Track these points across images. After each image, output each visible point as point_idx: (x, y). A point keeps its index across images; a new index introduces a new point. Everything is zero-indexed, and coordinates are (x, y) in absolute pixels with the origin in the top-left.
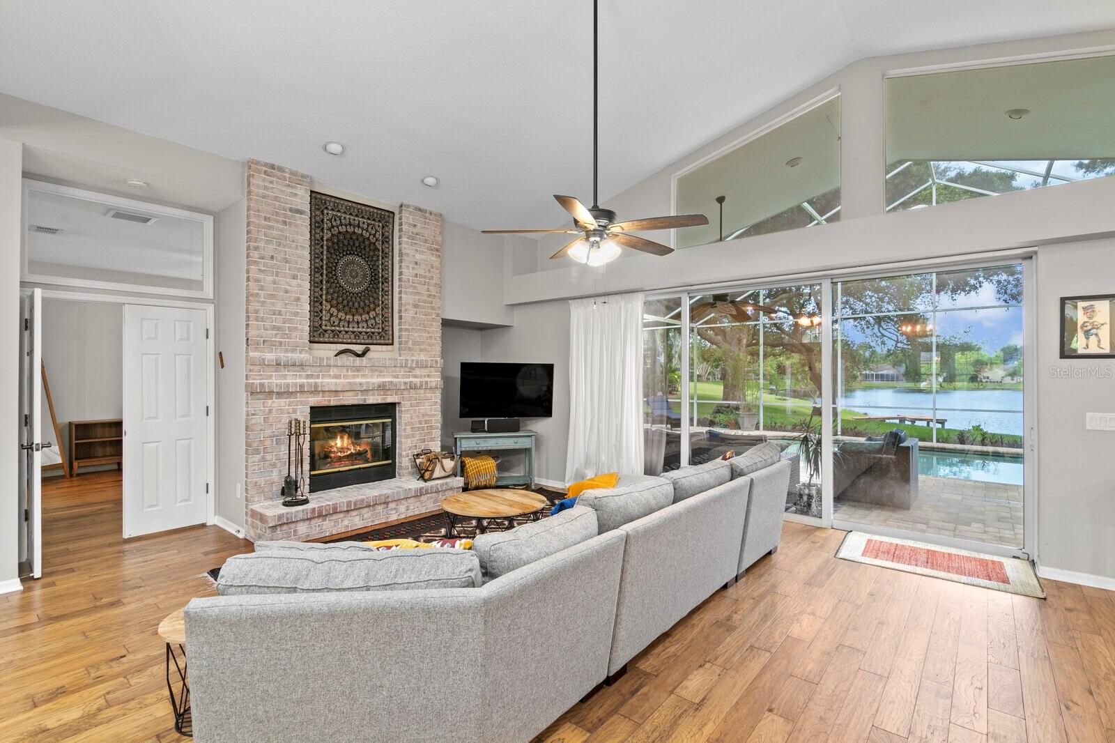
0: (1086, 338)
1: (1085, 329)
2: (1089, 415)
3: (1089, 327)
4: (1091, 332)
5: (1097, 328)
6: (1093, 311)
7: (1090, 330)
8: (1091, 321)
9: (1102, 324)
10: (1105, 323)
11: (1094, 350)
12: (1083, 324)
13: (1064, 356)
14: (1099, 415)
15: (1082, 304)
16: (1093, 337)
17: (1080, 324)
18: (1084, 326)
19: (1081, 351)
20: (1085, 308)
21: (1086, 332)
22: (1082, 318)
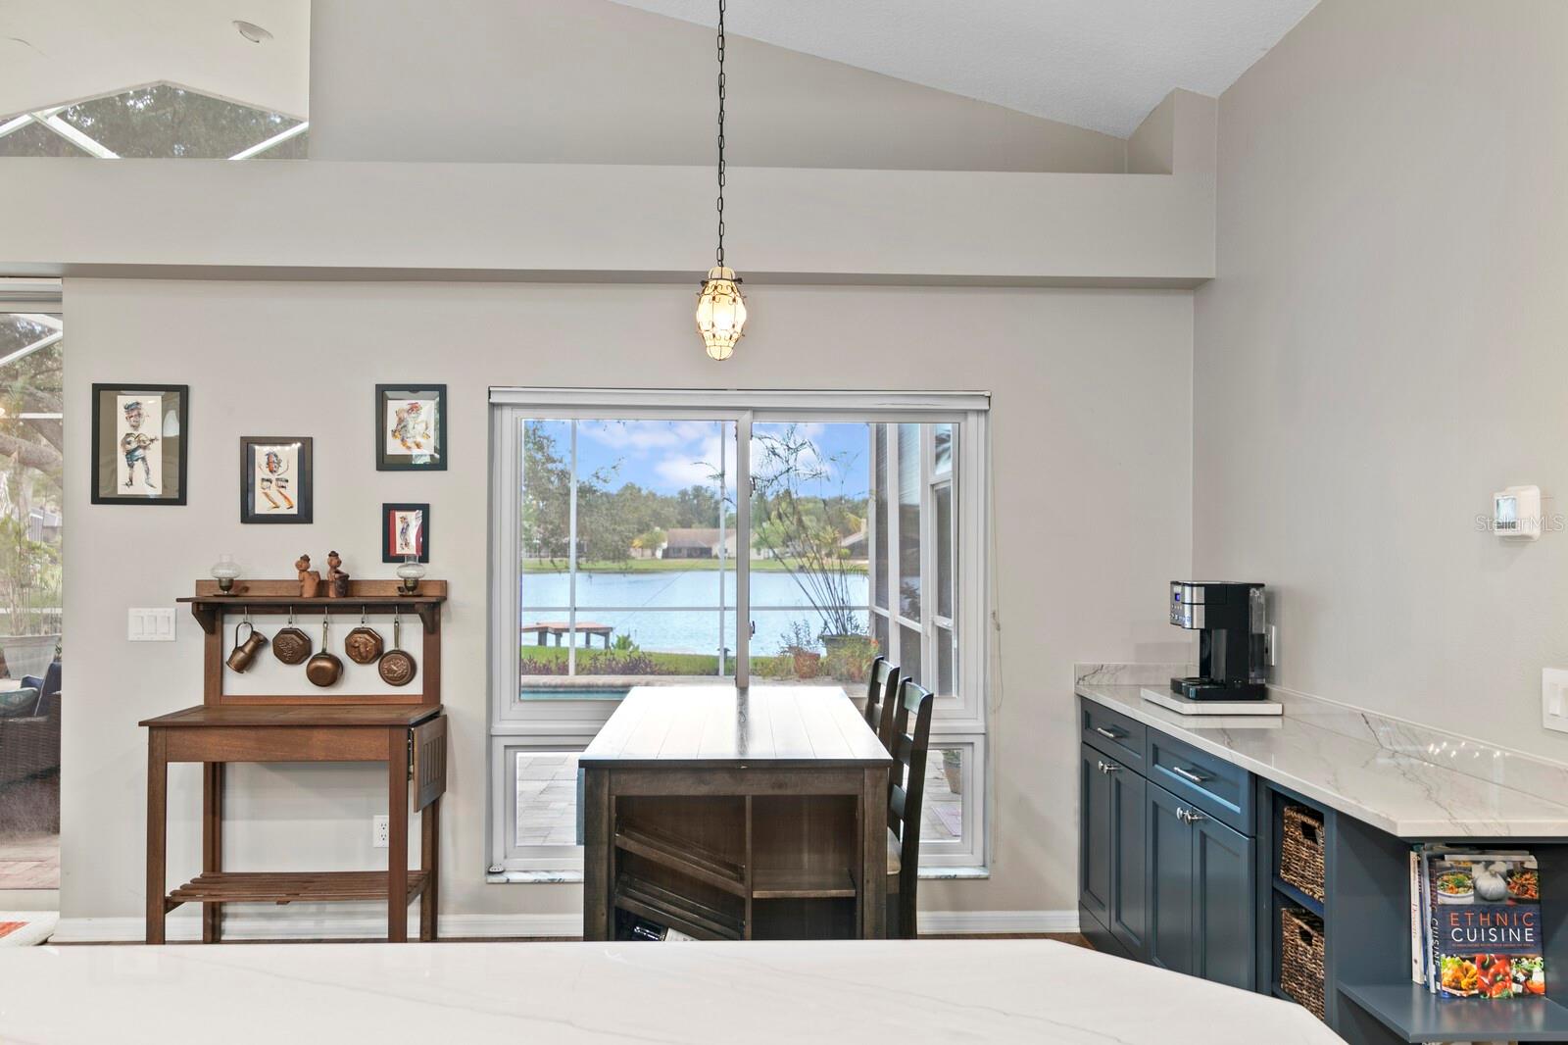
0: (129, 465)
1: (129, 447)
2: (132, 611)
3: (134, 445)
4: (137, 453)
5: (145, 448)
6: (139, 415)
7: (135, 450)
8: (136, 433)
9: (152, 440)
10: (156, 439)
11: (140, 489)
12: (125, 438)
13: (97, 499)
14: (146, 612)
15: (124, 400)
16: (138, 465)
17: (120, 437)
18: (126, 442)
19: (122, 490)
20: (128, 408)
21: (130, 454)
22: (123, 427)
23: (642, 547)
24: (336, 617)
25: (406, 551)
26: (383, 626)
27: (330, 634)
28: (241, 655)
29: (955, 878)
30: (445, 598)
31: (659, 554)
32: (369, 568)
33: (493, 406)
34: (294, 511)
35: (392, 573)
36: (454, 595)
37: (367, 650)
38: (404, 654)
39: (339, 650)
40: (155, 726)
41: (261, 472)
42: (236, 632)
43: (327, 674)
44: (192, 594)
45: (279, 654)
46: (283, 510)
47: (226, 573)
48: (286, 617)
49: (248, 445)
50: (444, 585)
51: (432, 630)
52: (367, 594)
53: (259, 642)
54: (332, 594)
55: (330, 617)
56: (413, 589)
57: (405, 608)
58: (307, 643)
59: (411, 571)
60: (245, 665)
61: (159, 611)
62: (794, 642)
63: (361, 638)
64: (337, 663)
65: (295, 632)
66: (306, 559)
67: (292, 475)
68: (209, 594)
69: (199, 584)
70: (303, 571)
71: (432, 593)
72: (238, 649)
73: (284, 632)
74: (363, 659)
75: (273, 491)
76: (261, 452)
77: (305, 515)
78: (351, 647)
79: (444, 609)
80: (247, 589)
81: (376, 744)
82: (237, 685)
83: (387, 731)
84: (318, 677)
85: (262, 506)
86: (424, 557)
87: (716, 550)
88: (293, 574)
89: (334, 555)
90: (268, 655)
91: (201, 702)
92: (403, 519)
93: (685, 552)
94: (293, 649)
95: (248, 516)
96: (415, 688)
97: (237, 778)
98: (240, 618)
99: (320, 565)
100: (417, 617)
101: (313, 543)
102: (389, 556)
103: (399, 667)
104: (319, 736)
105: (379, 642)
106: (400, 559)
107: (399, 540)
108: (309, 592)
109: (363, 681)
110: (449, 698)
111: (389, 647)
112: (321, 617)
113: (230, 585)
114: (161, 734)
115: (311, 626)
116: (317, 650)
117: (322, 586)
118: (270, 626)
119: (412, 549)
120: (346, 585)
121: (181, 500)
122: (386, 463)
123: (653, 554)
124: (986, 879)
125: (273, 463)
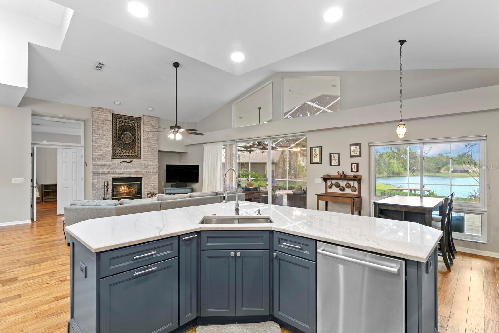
0: (314, 158)
2: (315, 179)
5: (317, 155)
6: (316, 151)
8: (316, 153)
11: (316, 162)
13: (311, 163)
14: (317, 179)
15: (314, 149)
16: (316, 158)
17: (313, 154)
18: (314, 155)
19: (314, 162)
20: (314, 150)
21: (315, 156)
22: (314, 153)
23: (445, 170)
24: (344, 181)
25: (355, 171)
26: (351, 182)
27: (343, 183)
28: (330, 186)
29: (476, 242)
30: (361, 178)
31: (450, 172)
32: (349, 173)
33: (370, 146)
34: (337, 164)
35: (352, 174)
36: (363, 178)
37: (349, 186)
38: (354, 187)
39: (344, 186)
40: (318, 195)
41: (332, 159)
42: (329, 182)
43: (343, 190)
44: (323, 177)
45: (335, 186)
46: (336, 164)
47: (327, 174)
48: (336, 181)
49: (330, 154)
50: (361, 176)
51: (359, 183)
52: (349, 177)
53: (332, 184)
54: (343, 177)
55: (343, 181)
56: (356, 176)
57: (354, 180)
58: (339, 185)
59: (355, 174)
60: (330, 188)
61: (319, 179)
62: (474, 194)
63: (348, 184)
64: (344, 188)
65: (338, 183)
66: (339, 172)
67: (337, 159)
68: (325, 177)
69: (324, 175)
70: (338, 173)
71: (359, 177)
72: (329, 185)
73: (336, 183)
74: (348, 188)
75: (334, 161)
76: (332, 155)
77: (339, 165)
78: (346, 186)
79: (361, 180)
80: (330, 176)
81: (348, 200)
82: (330, 190)
83: (350, 198)
84: (341, 190)
85: (333, 164)
86: (358, 171)
87: (470, 171)
88: (337, 174)
89: (343, 171)
90: (334, 186)
91: (324, 193)
92: (354, 165)
93: (459, 171)
94: (338, 186)
95: (331, 165)
96: (356, 193)
97: (330, 204)
98: (330, 180)
99: (341, 173)
100: (356, 181)
101: (340, 169)
102: (352, 171)
103: (354, 189)
104: (340, 198)
105: (350, 185)
106: (353, 172)
107: (354, 169)
108: (339, 177)
109: (348, 191)
110: (362, 195)
111: (352, 186)
112: (341, 181)
113: (328, 175)
114: (318, 196)
115: (340, 182)
116: (341, 186)
117: (341, 176)
118: (334, 182)
119: (356, 170)
120: (345, 176)
121: (321, 163)
122: (351, 156)
123: (448, 172)
124: (486, 244)
125: (334, 157)
